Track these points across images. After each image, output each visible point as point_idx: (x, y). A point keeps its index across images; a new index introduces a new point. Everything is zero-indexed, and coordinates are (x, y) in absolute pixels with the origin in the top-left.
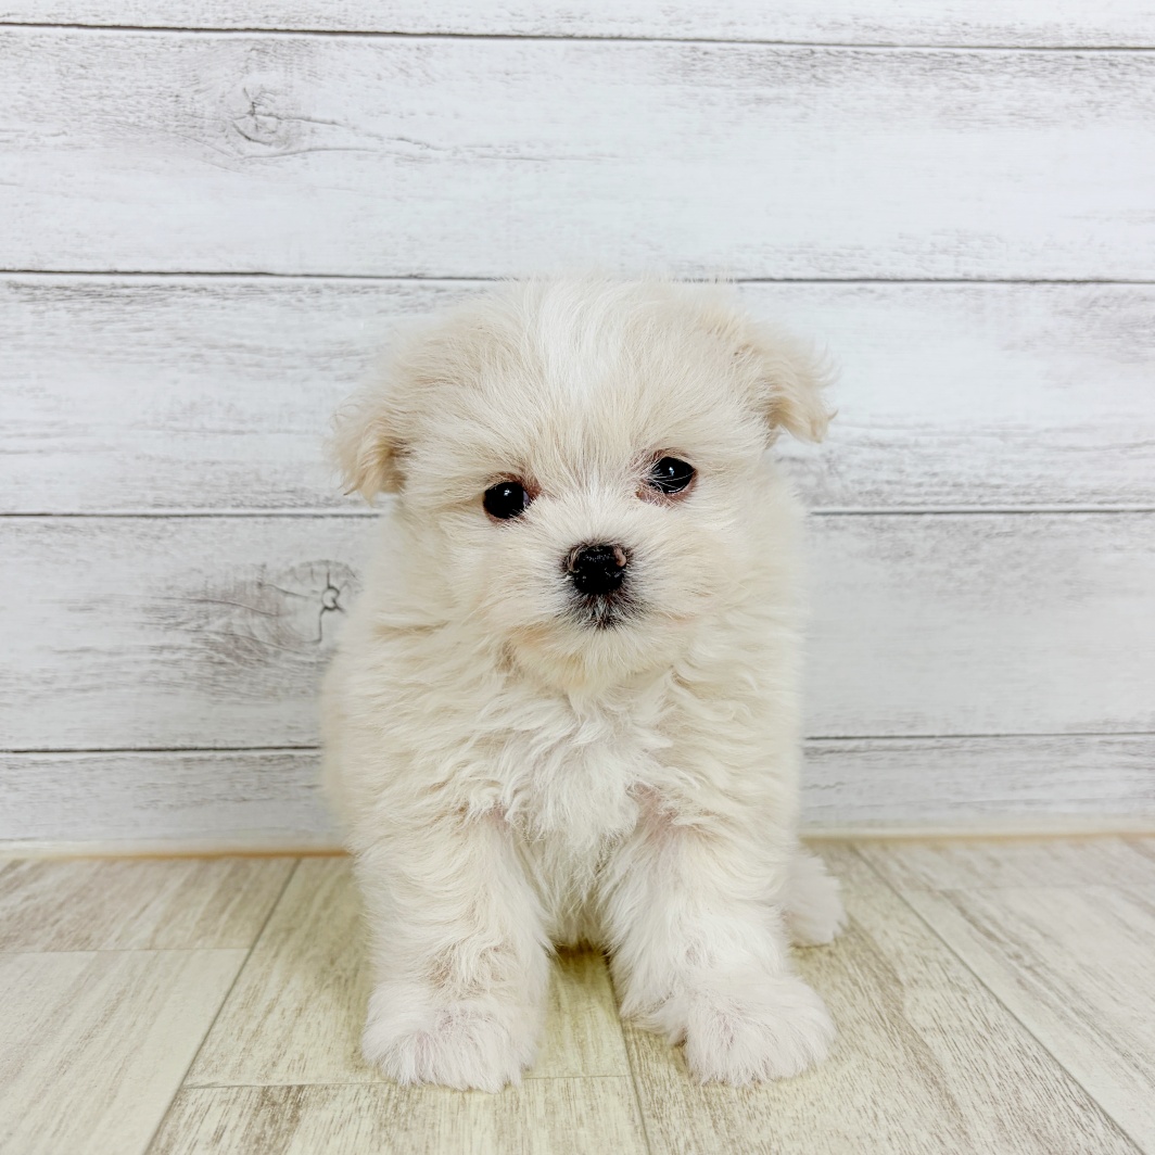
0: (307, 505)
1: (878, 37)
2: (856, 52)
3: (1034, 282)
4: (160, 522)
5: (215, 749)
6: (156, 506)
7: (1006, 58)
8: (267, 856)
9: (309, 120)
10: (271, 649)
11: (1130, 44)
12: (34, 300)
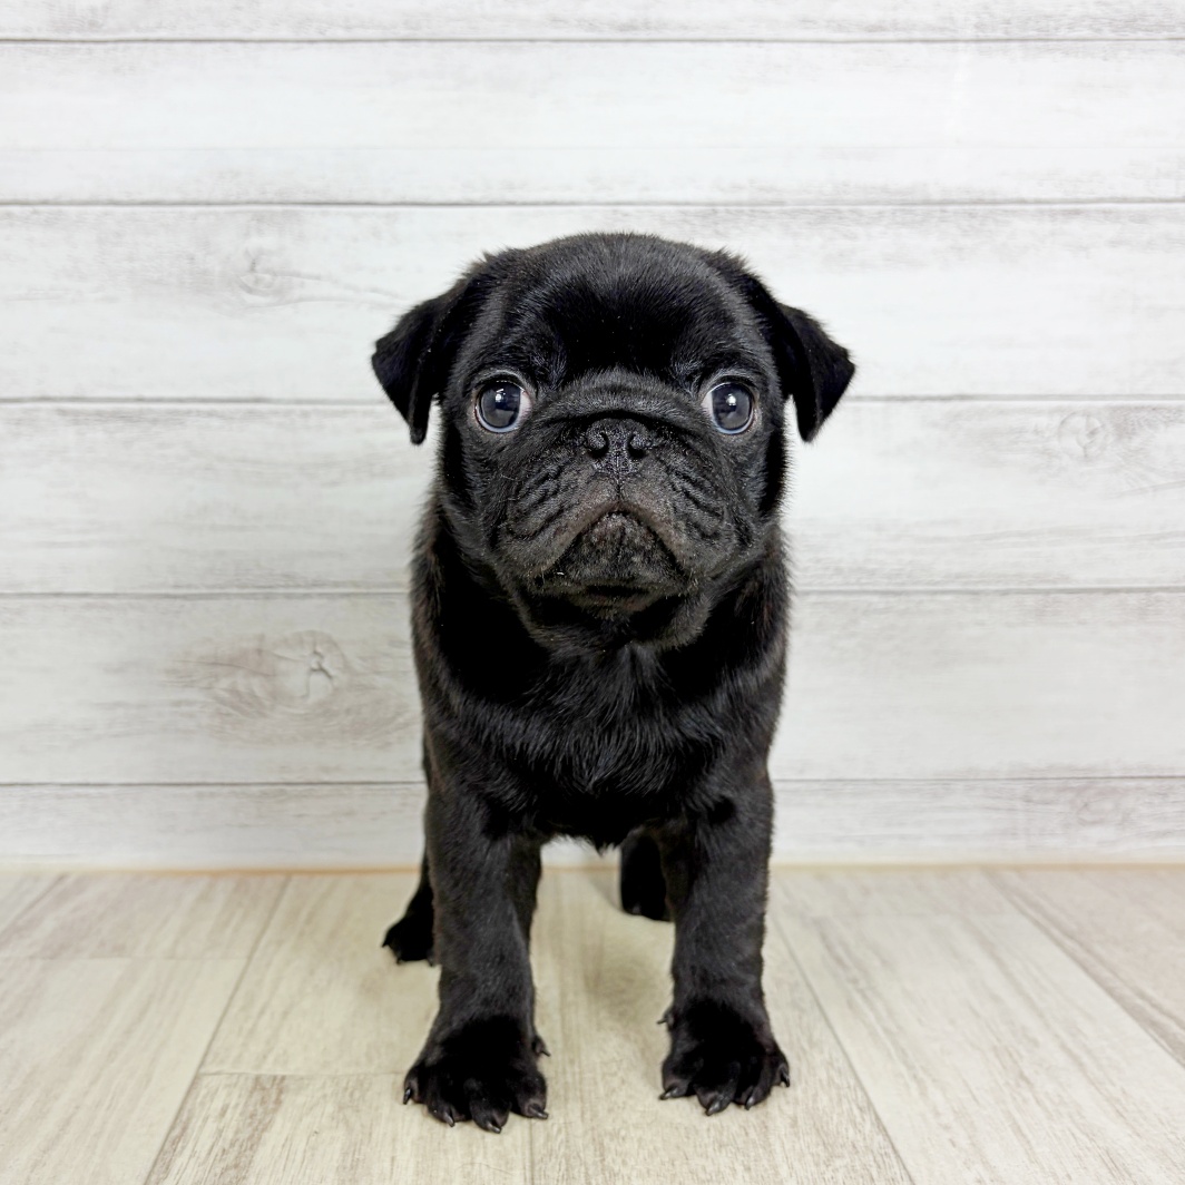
0: (298, 586)
1: (770, 196)
2: (752, 211)
3: (905, 399)
4: (178, 602)
5: (223, 784)
6: (176, 586)
7: (880, 213)
8: (264, 873)
9: (298, 275)
10: (267, 703)
11: (988, 197)
12: (76, 422)
